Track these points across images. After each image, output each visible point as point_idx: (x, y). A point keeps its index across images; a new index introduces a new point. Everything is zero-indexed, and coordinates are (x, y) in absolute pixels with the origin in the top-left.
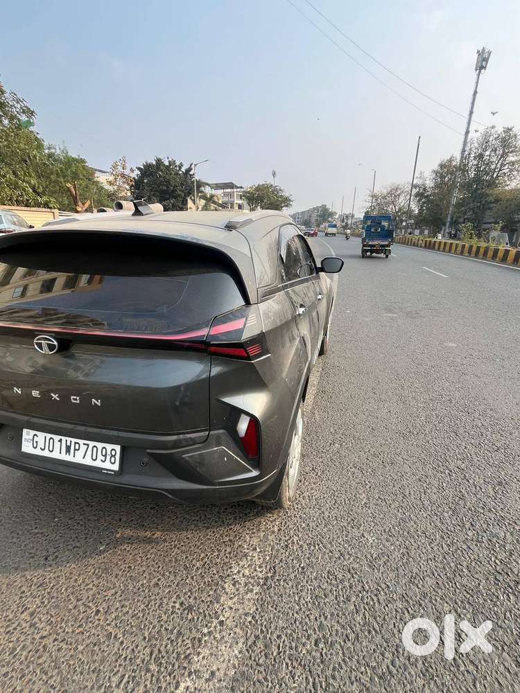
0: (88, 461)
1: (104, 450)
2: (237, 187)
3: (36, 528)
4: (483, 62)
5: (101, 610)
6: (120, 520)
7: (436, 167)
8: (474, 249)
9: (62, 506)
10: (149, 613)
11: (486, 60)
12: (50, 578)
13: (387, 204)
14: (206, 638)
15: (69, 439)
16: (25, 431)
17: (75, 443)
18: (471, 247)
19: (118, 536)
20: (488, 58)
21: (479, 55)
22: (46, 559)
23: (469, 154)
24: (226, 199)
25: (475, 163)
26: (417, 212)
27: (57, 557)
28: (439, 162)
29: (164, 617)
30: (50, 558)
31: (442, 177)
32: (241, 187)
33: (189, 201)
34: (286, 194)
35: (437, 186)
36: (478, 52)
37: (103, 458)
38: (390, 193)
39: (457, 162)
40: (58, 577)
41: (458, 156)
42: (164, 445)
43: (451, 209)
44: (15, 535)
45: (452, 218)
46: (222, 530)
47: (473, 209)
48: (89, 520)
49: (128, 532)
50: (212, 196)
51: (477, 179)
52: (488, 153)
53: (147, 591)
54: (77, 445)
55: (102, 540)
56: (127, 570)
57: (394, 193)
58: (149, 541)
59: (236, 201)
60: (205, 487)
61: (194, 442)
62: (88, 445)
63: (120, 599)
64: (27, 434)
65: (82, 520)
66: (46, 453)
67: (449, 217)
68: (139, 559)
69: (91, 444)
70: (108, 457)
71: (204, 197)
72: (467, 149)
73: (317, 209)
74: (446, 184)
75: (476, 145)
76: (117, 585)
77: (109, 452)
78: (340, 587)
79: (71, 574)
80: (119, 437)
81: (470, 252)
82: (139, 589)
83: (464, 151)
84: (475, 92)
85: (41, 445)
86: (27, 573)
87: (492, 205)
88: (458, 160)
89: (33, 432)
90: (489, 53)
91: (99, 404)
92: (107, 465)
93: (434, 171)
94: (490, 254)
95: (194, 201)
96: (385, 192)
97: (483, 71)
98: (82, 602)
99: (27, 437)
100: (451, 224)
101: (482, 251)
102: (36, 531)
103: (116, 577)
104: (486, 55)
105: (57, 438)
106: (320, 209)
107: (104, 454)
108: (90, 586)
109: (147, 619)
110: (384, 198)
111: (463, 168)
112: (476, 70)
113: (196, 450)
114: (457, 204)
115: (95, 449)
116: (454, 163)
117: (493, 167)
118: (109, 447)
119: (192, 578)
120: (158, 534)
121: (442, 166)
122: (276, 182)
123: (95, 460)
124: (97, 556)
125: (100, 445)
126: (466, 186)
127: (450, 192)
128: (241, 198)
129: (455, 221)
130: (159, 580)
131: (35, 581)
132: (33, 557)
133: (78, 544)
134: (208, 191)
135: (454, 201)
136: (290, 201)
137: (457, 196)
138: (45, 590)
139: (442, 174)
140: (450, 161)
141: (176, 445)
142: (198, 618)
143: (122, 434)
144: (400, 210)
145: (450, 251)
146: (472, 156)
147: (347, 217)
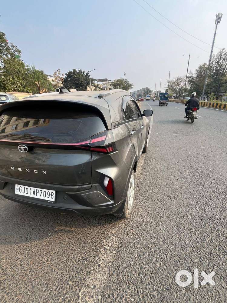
0: (42, 198)
1: (48, 193)
2: (109, 81)
3: (23, 226)
4: (218, 19)
5: (49, 259)
6: (57, 223)
7: (198, 68)
8: (215, 105)
9: (33, 217)
10: (68, 261)
11: (220, 18)
12: (28, 247)
13: (176, 86)
14: (92, 272)
15: (34, 188)
16: (16, 185)
17: (37, 190)
18: (214, 104)
19: (56, 229)
20: (221, 18)
21: (217, 16)
22: (27, 239)
23: (213, 62)
24: (104, 86)
25: (216, 65)
26: (189, 89)
27: (31, 238)
28: (199, 66)
29: (75, 263)
30: (28, 238)
31: (200, 73)
32: (111, 81)
33: (88, 87)
34: (130, 83)
35: (198, 77)
36: (216, 15)
37: (48, 196)
38: (177, 81)
39: (207, 66)
40: (32, 246)
41: (207, 63)
42: (73, 190)
43: (205, 87)
44: (14, 229)
45: (205, 91)
46: (100, 227)
47: (215, 86)
48: (44, 223)
49: (61, 228)
50: (98, 85)
51: (217, 73)
52: (221, 61)
53: (68, 252)
54: (37, 191)
55: (49, 231)
56: (60, 243)
57: (179, 81)
58: (69, 231)
59: (108, 87)
60: (91, 208)
61: (85, 189)
62: (42, 191)
63: (57, 255)
64: (17, 186)
65: (41, 223)
66: (25, 194)
67: (204, 90)
68: (65, 239)
69: (43, 190)
70: (50, 196)
71: (94, 86)
72: (212, 59)
73: (144, 89)
74: (202, 76)
75: (216, 57)
76: (56, 249)
77: (50, 194)
78: (150, 251)
79: (37, 245)
80: (54, 187)
81: (213, 106)
82: (65, 251)
83: (210, 60)
84: (215, 33)
85: (23, 191)
86: (19, 244)
87: (223, 85)
88: (208, 65)
89: (19, 186)
90: (222, 15)
91: (45, 173)
92: (50, 199)
93: (196, 70)
94: (222, 107)
95: (90, 87)
96: (174, 80)
97: (219, 23)
98: (41, 256)
99: (17, 188)
100: (205, 93)
101: (219, 105)
102: (23, 227)
103: (55, 246)
104: (220, 16)
105: (29, 188)
106: (146, 89)
107: (48, 194)
108: (45, 250)
109: (68, 263)
110: (174, 83)
111: (210, 68)
112: (215, 23)
113: (87, 192)
114: (207, 85)
115: (45, 192)
116: (206, 66)
117: (224, 67)
118: (51, 191)
119: (87, 247)
120: (73, 229)
121: (200, 68)
122: (126, 78)
123: (45, 197)
124: (47, 238)
125: (47, 191)
126: (212, 76)
127: (204, 79)
128: (110, 86)
129: (207, 92)
130: (73, 247)
131: (22, 248)
132: (21, 238)
133: (40, 233)
134: (96, 83)
135: (206, 83)
136: (132, 86)
137: (207, 81)
138: (26, 251)
139: (200, 71)
140: (204, 65)
141: (78, 190)
142: (89, 263)
143: (55, 186)
144: (181, 88)
145: (204, 106)
146: (214, 62)
147: (158, 92)
